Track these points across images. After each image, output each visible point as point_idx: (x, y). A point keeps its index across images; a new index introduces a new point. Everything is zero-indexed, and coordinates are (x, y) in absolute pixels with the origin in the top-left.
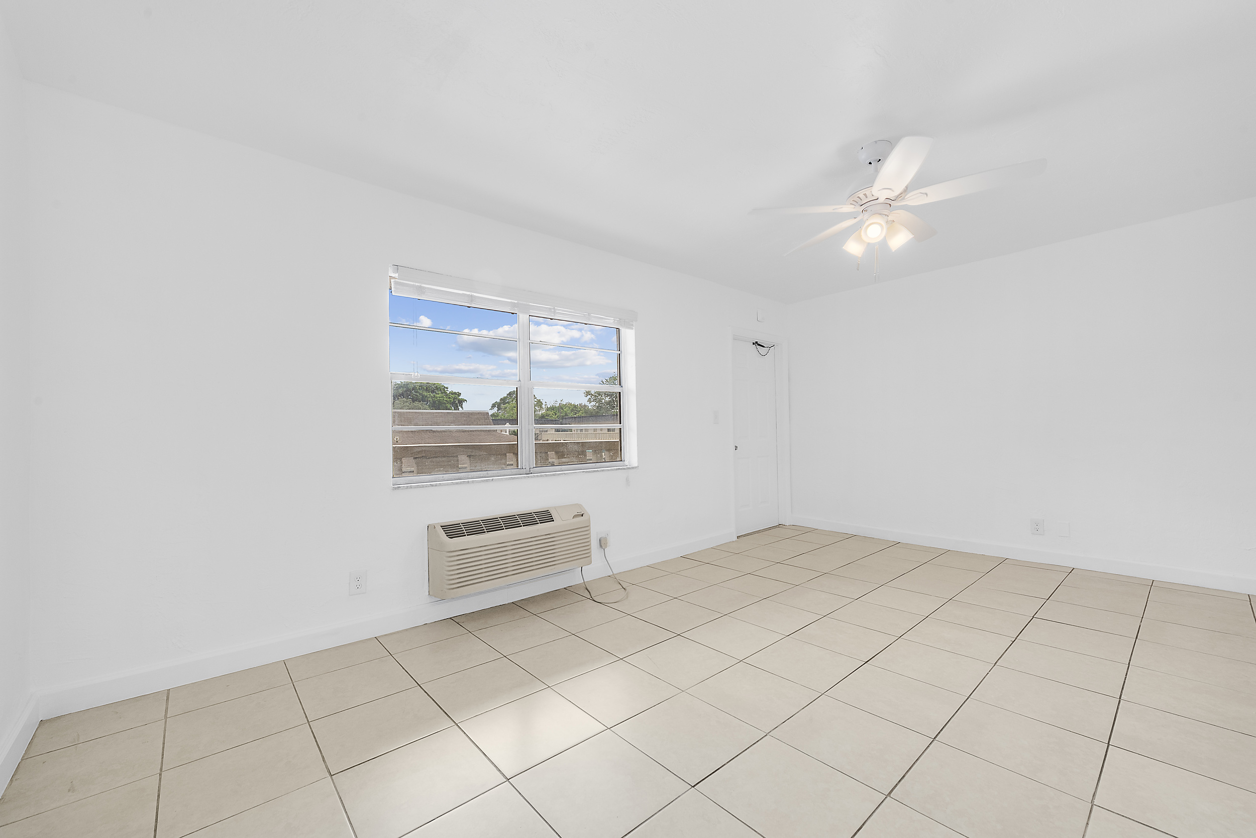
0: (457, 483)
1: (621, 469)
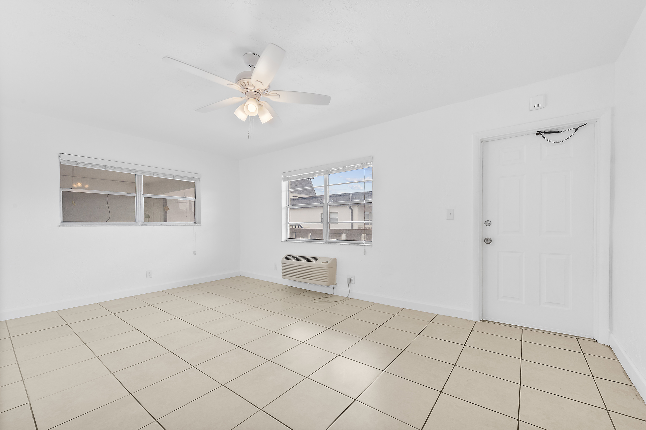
0: (295, 242)
1: (360, 245)
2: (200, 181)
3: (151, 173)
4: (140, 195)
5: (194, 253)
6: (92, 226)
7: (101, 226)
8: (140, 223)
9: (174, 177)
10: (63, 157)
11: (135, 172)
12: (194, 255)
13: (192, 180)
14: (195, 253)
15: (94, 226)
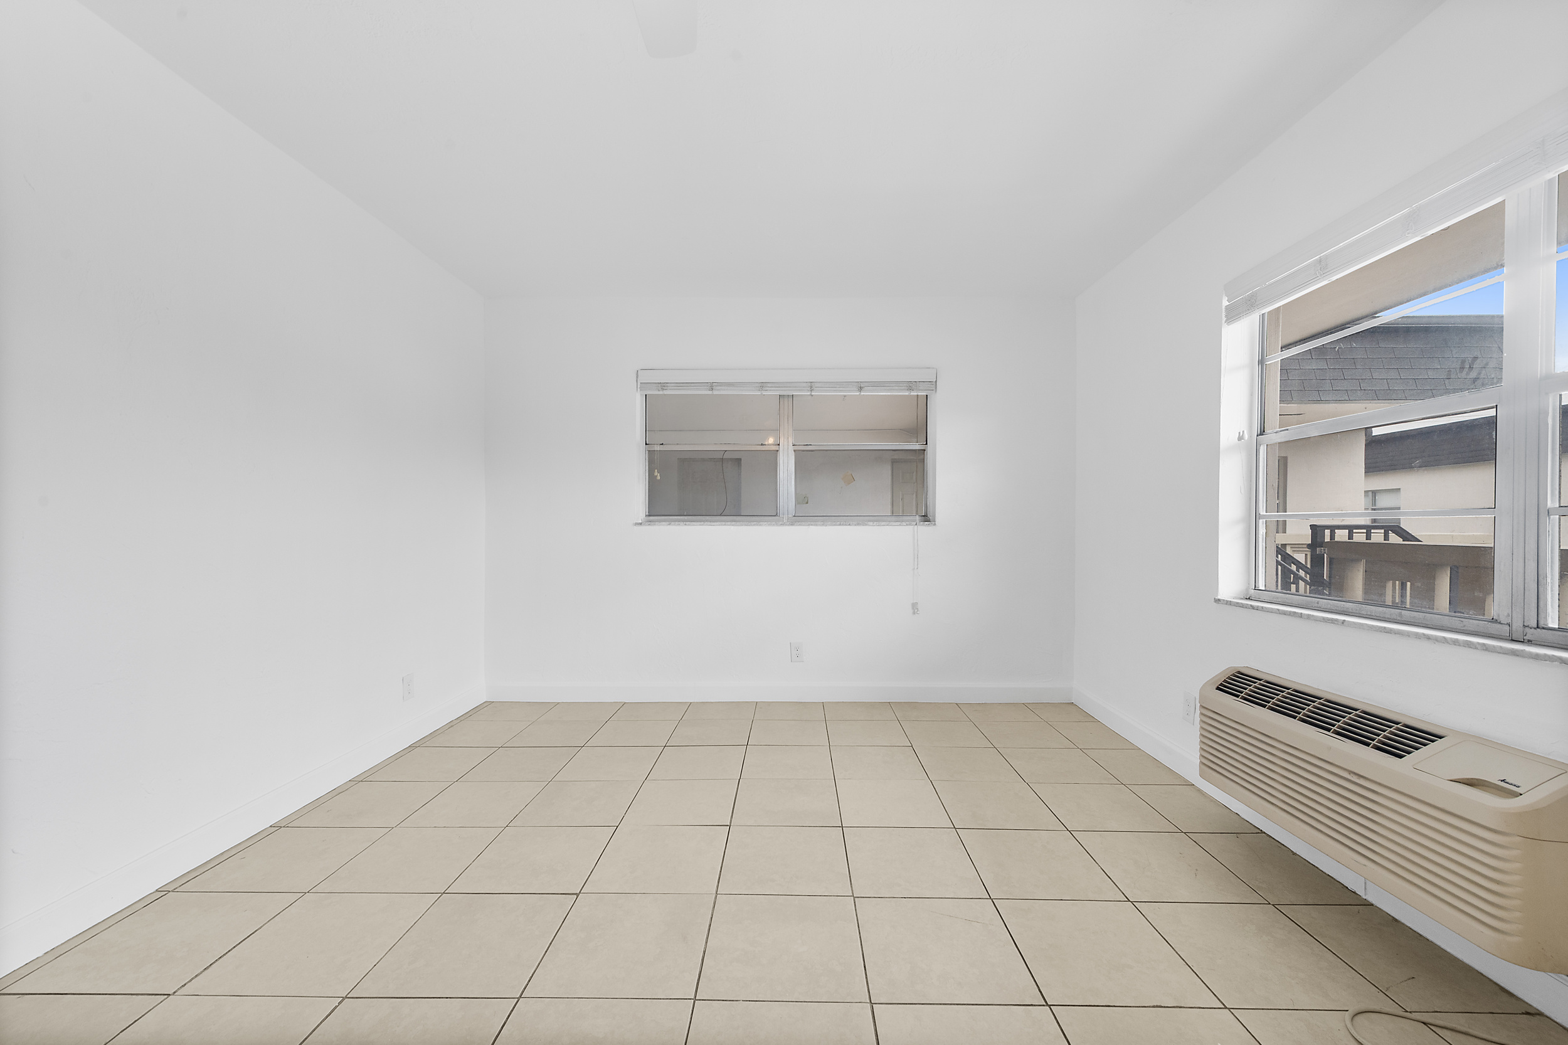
2: (936, 391)
3: (805, 385)
4: (786, 447)
5: (913, 609)
6: (685, 524)
7: (702, 525)
8: (786, 517)
9: (861, 389)
10: (645, 377)
11: (770, 389)
12: (914, 613)
13: (910, 389)
14: (915, 606)
15: (689, 525)
